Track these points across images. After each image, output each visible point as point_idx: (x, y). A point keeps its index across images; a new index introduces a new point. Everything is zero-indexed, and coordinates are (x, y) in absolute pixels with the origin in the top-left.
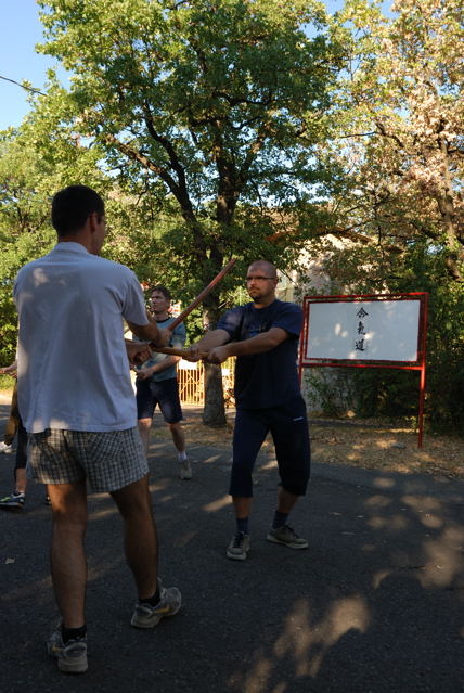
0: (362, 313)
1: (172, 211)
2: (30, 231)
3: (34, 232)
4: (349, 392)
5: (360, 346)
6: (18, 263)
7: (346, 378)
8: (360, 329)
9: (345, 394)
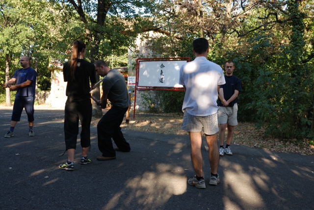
0: (162, 66)
1: (77, 18)
2: (10, 26)
3: (12, 27)
4: (161, 102)
5: (161, 81)
6: (5, 41)
7: (159, 95)
8: (161, 73)
9: (159, 103)
